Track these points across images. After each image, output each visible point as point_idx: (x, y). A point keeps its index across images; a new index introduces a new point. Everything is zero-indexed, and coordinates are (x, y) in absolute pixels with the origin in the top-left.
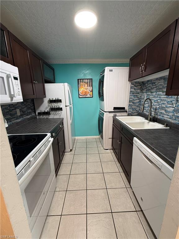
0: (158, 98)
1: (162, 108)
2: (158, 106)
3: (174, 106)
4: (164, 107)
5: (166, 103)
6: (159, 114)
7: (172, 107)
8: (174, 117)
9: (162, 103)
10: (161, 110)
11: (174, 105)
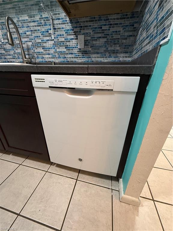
0: (25, 29)
1: (37, 45)
2: (30, 44)
3: (53, 38)
4: (40, 43)
5: (41, 35)
6: (35, 55)
7: (51, 40)
8: (57, 55)
9: (35, 37)
10: (37, 49)
11: (53, 36)
